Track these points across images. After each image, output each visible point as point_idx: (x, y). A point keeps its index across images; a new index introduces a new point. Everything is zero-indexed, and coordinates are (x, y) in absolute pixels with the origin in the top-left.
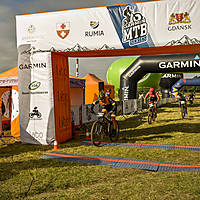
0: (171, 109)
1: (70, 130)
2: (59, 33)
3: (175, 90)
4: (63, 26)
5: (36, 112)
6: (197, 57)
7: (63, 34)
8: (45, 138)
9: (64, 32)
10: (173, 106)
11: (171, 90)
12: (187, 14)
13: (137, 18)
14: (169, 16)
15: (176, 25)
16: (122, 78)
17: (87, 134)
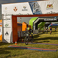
2: (14, 10)
3: (49, 27)
5: (7, 33)
8: (9, 41)
14: (47, 5)
15: (49, 8)
16: (33, 23)
17: (22, 40)
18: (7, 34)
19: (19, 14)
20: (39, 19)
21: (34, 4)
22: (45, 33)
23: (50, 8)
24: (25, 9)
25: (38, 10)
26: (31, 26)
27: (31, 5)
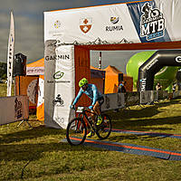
4: (86, 21)
7: (85, 29)
9: (86, 27)
13: (155, 14)
17: (105, 121)
18: (58, 103)
19: (97, 43)
20: (158, 55)
24: (115, 25)
26: (132, 78)
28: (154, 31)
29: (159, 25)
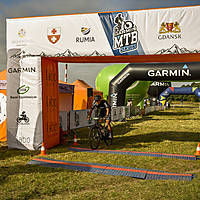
0: (159, 117)
1: (58, 135)
2: (50, 37)
3: (163, 98)
4: (54, 31)
6: (185, 67)
7: (54, 39)
8: (32, 143)
10: (161, 114)
11: (159, 98)
12: (177, 24)
15: (166, 34)
16: (110, 85)
17: (75, 140)
21: (117, 21)
22: (151, 119)
23: (170, 34)
24: (87, 36)
25: (130, 39)
26: (102, 93)
27: (108, 22)
28: (127, 44)
29: (133, 37)
